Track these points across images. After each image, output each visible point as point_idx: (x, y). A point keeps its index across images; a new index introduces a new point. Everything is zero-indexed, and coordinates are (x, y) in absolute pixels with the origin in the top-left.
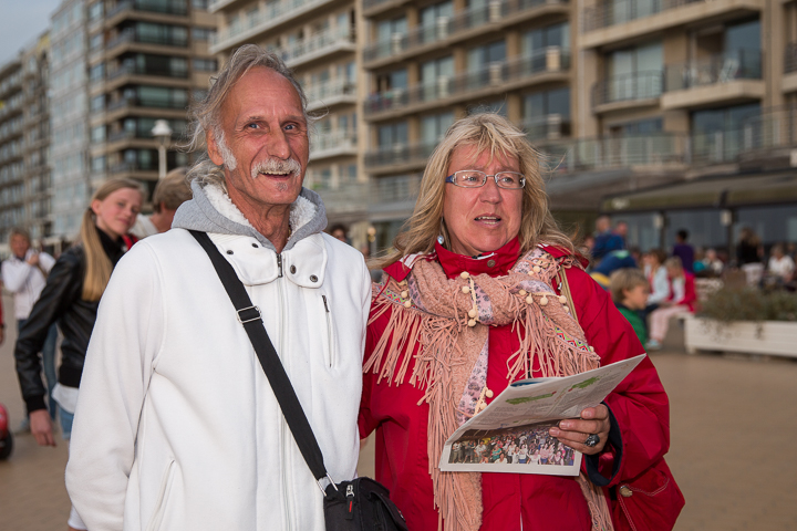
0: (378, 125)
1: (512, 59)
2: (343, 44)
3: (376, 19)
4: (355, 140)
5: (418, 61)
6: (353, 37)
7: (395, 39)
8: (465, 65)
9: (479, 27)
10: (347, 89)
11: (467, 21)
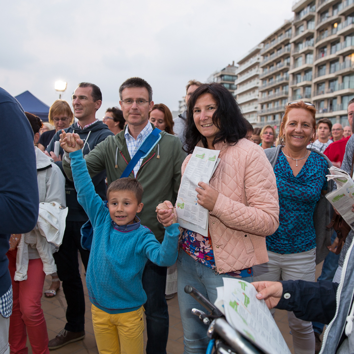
0: (261, 116)
1: (279, 105)
2: (257, 97)
3: (263, 92)
4: (257, 120)
5: (268, 103)
6: (258, 95)
7: (265, 97)
8: (274, 105)
9: (277, 97)
10: (256, 108)
11: (275, 95)
